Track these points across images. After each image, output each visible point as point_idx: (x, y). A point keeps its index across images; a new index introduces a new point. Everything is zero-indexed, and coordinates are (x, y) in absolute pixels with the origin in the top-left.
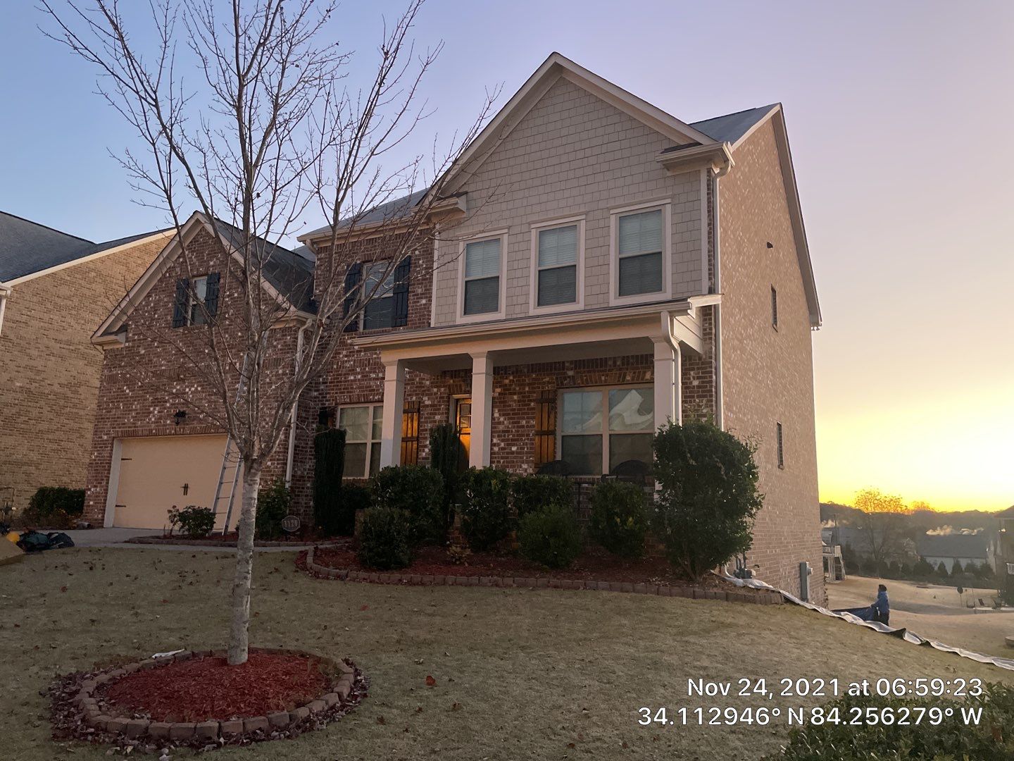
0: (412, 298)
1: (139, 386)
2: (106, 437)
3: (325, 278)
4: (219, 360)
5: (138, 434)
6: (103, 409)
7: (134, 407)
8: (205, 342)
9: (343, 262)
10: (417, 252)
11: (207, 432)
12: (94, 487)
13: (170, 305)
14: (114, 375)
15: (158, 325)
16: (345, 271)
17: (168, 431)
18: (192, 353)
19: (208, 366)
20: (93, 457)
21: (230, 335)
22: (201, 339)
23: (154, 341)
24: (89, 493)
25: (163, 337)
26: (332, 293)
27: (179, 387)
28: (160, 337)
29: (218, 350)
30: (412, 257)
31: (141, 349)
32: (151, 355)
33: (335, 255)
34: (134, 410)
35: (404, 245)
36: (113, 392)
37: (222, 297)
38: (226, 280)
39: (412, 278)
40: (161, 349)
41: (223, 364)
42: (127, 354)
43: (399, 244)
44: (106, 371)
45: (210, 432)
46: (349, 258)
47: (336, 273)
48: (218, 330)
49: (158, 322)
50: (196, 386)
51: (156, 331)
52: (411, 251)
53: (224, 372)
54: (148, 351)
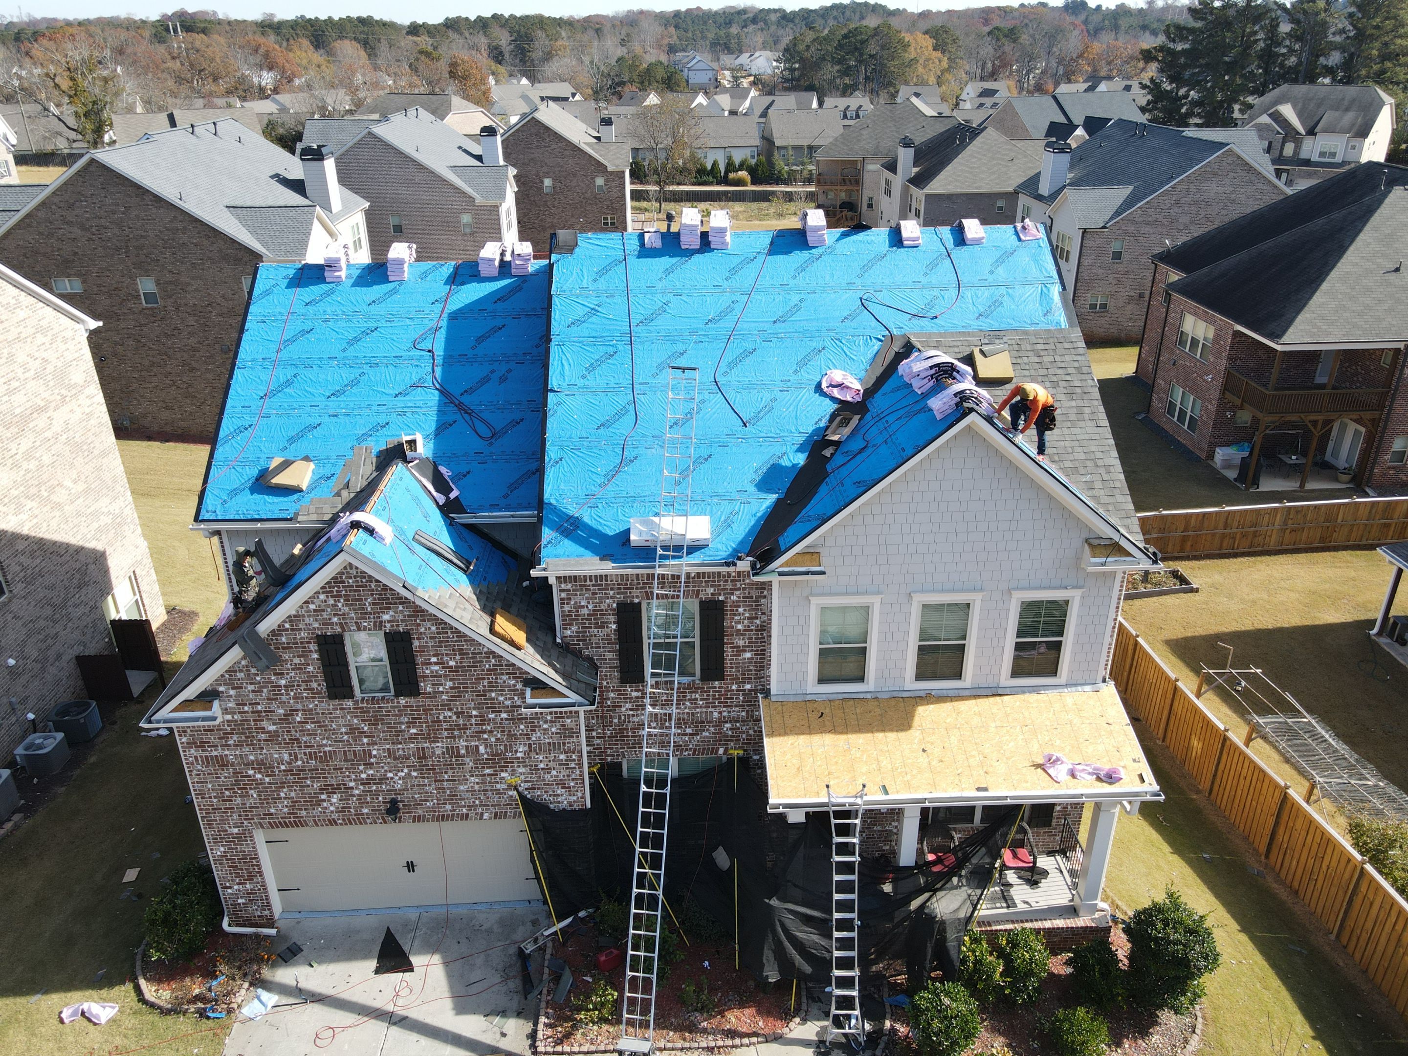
0: (730, 650)
1: (284, 771)
2: (236, 830)
3: (579, 615)
4: (442, 742)
5: (307, 825)
6: (210, 797)
7: (282, 795)
8: (406, 720)
9: (608, 598)
10: (734, 598)
11: (447, 820)
12: (238, 884)
13: (310, 668)
14: (216, 756)
15: (292, 694)
16: (614, 610)
17: (368, 821)
18: (384, 732)
19: (423, 748)
20: (219, 853)
21: (455, 713)
22: (396, 715)
23: (293, 715)
24: (229, 891)
25: (311, 710)
26: (595, 636)
27: (371, 772)
28: (305, 710)
29: (438, 730)
30: (726, 602)
31: (265, 724)
32: (293, 733)
33: (592, 588)
34: (285, 798)
35: (712, 586)
36: (225, 777)
37: (423, 664)
38: (426, 642)
39: (728, 627)
40: (313, 726)
41: (452, 747)
42: (234, 729)
43: (703, 584)
44: (193, 751)
45: (452, 820)
46: (618, 593)
47: (598, 611)
48: (429, 706)
49: (292, 690)
50: (406, 770)
51: (292, 701)
52: (724, 594)
53: (459, 756)
54: (285, 728)
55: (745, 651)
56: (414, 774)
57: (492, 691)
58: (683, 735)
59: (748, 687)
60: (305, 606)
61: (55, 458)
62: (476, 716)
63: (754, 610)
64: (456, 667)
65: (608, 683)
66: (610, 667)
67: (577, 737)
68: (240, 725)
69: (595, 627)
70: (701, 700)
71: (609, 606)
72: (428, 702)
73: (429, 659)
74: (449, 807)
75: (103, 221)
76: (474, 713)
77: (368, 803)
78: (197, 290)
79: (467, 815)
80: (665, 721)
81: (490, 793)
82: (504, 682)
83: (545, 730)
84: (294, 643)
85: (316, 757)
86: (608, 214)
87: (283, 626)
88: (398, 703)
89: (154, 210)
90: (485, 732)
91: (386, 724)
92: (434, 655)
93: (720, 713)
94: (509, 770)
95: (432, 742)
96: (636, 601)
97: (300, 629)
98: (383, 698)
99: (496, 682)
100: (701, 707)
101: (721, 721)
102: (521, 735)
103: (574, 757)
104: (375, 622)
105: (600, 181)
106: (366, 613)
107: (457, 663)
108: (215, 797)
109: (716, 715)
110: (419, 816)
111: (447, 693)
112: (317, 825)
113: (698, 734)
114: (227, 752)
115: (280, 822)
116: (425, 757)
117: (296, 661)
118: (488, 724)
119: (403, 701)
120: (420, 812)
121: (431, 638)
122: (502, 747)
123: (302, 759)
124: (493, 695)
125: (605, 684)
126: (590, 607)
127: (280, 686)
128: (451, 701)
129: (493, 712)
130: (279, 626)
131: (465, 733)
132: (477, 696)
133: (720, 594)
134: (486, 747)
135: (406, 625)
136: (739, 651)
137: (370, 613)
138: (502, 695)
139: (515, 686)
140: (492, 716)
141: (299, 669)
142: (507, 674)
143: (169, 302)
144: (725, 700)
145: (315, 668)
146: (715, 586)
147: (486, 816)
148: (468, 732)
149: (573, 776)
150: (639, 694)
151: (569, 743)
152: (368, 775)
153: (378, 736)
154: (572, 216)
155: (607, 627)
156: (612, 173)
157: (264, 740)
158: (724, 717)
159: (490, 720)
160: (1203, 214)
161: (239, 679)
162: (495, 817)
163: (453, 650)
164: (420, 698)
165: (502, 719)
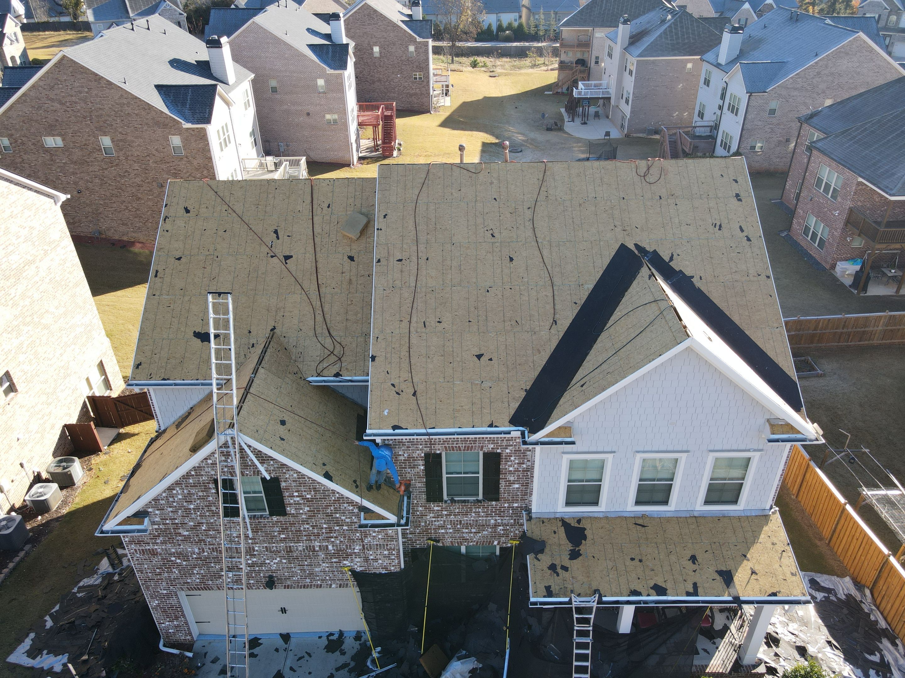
0: (504, 483)
1: (196, 558)
2: (165, 592)
3: (398, 460)
4: (303, 543)
5: (213, 589)
6: (147, 573)
7: (195, 572)
8: (278, 529)
9: (418, 450)
10: (508, 451)
11: (307, 588)
12: (168, 621)
13: (211, 498)
14: (149, 549)
15: (199, 513)
16: (422, 457)
17: (254, 588)
18: (262, 536)
19: (290, 547)
20: (155, 604)
21: (311, 526)
22: (271, 527)
23: (200, 526)
24: (163, 625)
25: (212, 523)
26: (409, 473)
27: (255, 560)
28: (208, 523)
29: (299, 536)
30: (502, 453)
31: (181, 531)
32: (201, 536)
33: (407, 444)
34: (197, 574)
35: (492, 443)
36: (156, 561)
37: (288, 496)
38: (290, 484)
39: (503, 469)
40: (214, 532)
41: (310, 546)
42: (160, 534)
43: (486, 442)
44: (133, 546)
45: (311, 588)
46: (425, 447)
47: (411, 458)
48: (293, 521)
49: (198, 511)
50: (278, 559)
51: (198, 518)
52: (501, 449)
53: (314, 550)
54: (195, 533)
55: (515, 483)
56: (284, 561)
57: (337, 513)
58: (469, 533)
59: (516, 505)
60: (204, 461)
61: (43, 294)
62: (326, 528)
63: (522, 458)
64: (311, 498)
65: (417, 501)
66: (419, 492)
67: (396, 541)
68: (164, 531)
69: (409, 468)
70: (483, 512)
71: (419, 455)
72: (292, 519)
73: (293, 494)
74: (308, 580)
75: (74, 98)
76: (325, 526)
77: (253, 577)
78: (139, 145)
79: (321, 585)
80: (457, 524)
81: (336, 573)
82: (345, 508)
83: (374, 536)
84: (198, 483)
85: (217, 551)
86: (417, 72)
87: (190, 473)
88: (272, 519)
89: (108, 91)
90: (332, 537)
91: (264, 532)
92: (296, 492)
93: (496, 520)
94: (349, 559)
95: (296, 543)
96: (438, 452)
97: (203, 475)
98: (261, 516)
99: (339, 508)
100: (482, 517)
101: (496, 526)
102: (357, 539)
103: (394, 553)
104: (254, 472)
105: (412, 48)
106: (248, 466)
107: (312, 496)
108: (150, 573)
109: (492, 521)
110: (288, 586)
111: (306, 514)
112: (219, 589)
113: (480, 533)
114: (156, 547)
115: (194, 588)
116: (291, 551)
117: (201, 494)
118: (334, 533)
119: (275, 518)
120: (289, 583)
121: (293, 481)
122: (344, 547)
123: (207, 552)
124: (338, 515)
125: (416, 502)
126: (405, 455)
127: (190, 509)
128: (309, 519)
129: (337, 526)
130: (187, 473)
131: (318, 538)
132: (326, 516)
133: (498, 449)
134: (333, 546)
135: (276, 473)
136: (511, 483)
137: (251, 466)
138: (344, 516)
139: (352, 510)
140: (337, 528)
141: (202, 499)
142: (347, 503)
143: (121, 154)
144: (500, 513)
145: (213, 498)
146: (495, 443)
147: (333, 586)
148: (320, 537)
149: (393, 564)
150: (439, 508)
151: (390, 544)
152: (253, 561)
153: (259, 539)
154: (393, 73)
155: (417, 468)
156: (420, 43)
157: (181, 540)
158: (499, 523)
159: (335, 530)
160: (836, 82)
161: (162, 505)
162: (340, 587)
163: (309, 488)
164: (286, 517)
165: (344, 530)
